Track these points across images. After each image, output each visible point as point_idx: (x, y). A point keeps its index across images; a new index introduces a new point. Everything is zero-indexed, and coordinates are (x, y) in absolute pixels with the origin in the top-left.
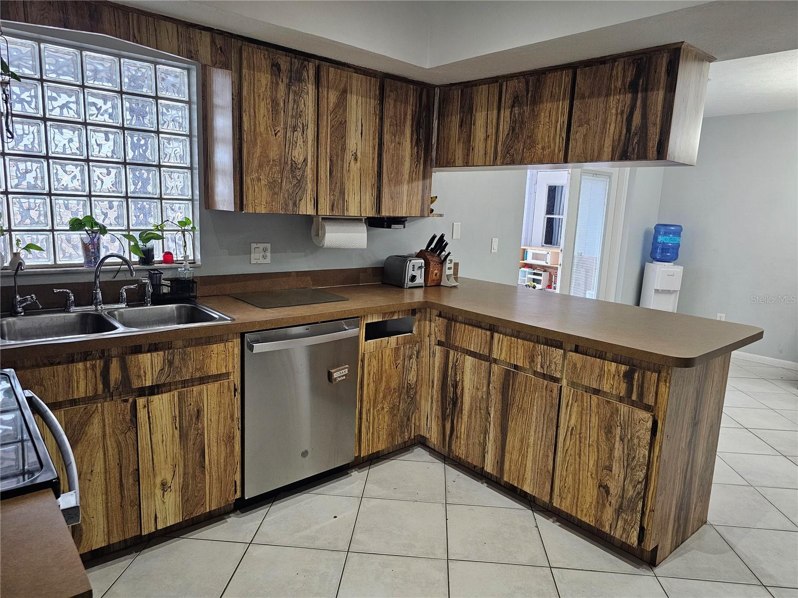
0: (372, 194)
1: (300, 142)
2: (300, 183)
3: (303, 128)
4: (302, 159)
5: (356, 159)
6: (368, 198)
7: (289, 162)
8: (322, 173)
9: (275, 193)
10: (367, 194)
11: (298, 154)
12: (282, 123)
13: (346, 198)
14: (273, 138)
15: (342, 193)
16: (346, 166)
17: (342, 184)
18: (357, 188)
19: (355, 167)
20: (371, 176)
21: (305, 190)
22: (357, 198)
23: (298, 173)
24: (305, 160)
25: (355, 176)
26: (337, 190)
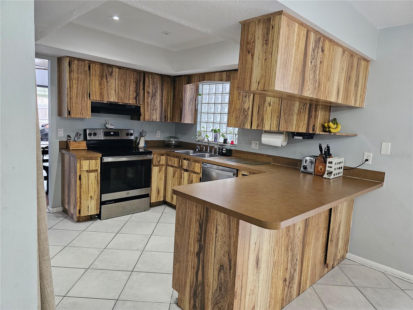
0: (277, 121)
1: (247, 101)
2: (246, 117)
3: (249, 96)
4: (247, 107)
5: (270, 105)
6: (275, 122)
7: (243, 109)
8: (255, 112)
9: (237, 121)
10: (275, 120)
11: (246, 106)
12: (241, 96)
13: (264, 122)
14: (238, 101)
15: (263, 120)
16: (265, 109)
17: (263, 116)
18: (269, 118)
19: (269, 109)
20: (277, 112)
21: (248, 119)
22: (269, 122)
23: (246, 113)
24: (249, 108)
25: (269, 113)
26: (260, 119)
